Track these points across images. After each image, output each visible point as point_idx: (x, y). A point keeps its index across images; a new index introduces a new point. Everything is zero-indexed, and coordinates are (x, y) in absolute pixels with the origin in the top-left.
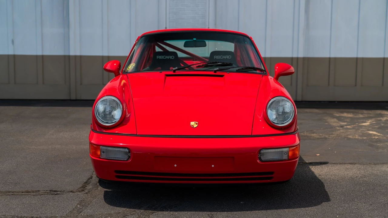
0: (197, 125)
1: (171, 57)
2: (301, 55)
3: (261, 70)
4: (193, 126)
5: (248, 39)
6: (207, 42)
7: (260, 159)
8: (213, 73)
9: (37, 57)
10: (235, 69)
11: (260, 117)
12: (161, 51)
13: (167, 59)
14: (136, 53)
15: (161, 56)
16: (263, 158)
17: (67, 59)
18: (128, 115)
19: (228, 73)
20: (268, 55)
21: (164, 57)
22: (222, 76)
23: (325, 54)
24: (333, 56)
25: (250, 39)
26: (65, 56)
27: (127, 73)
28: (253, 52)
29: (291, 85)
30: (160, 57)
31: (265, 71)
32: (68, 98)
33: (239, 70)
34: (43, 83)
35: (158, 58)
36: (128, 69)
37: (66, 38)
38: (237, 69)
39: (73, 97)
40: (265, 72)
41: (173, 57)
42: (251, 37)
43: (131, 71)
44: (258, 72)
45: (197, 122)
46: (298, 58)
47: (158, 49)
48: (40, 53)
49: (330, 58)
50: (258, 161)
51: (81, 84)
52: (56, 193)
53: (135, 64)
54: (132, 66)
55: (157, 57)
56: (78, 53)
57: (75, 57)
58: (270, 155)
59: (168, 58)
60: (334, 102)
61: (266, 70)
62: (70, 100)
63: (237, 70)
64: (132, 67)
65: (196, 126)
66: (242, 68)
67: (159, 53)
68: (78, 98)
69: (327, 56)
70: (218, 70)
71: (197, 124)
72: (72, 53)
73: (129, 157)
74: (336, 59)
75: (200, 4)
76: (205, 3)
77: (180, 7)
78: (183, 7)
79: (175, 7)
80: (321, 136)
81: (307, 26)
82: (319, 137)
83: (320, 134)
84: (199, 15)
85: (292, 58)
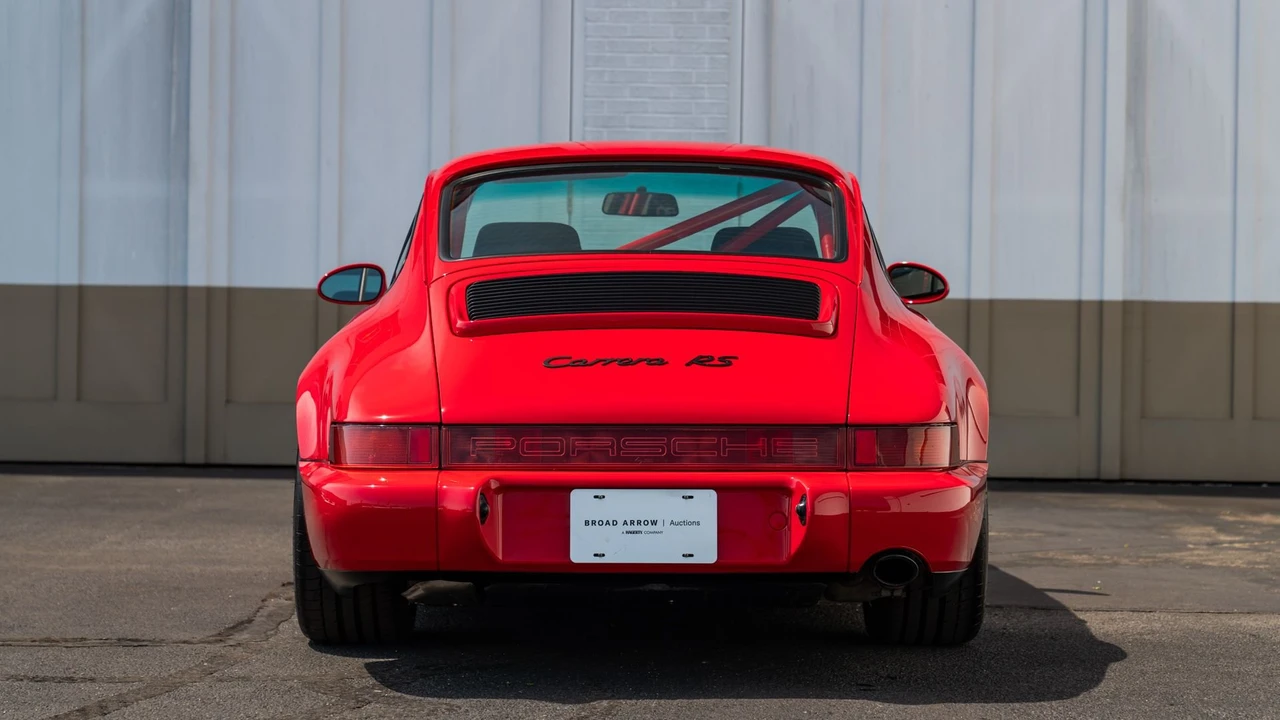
2: (1114, 292)
9: (58, 291)
17: (176, 301)
20: (980, 292)
23: (1219, 293)
24: (1243, 296)
26: (167, 290)
29: (1078, 412)
32: (175, 458)
34: (79, 399)
37: (175, 218)
39: (195, 455)
46: (1101, 305)
48: (69, 278)
51: (228, 401)
52: (136, 644)
56: (220, 281)
57: (209, 291)
60: (1259, 484)
62: (183, 465)
68: (217, 459)
69: (1223, 296)
72: (196, 279)
74: (1256, 307)
75: (706, 86)
76: (727, 83)
77: (628, 99)
78: (637, 97)
79: (605, 99)
80: (1102, 559)
81: (1139, 175)
82: (1093, 562)
83: (1105, 557)
84: (703, 128)
85: (1079, 304)
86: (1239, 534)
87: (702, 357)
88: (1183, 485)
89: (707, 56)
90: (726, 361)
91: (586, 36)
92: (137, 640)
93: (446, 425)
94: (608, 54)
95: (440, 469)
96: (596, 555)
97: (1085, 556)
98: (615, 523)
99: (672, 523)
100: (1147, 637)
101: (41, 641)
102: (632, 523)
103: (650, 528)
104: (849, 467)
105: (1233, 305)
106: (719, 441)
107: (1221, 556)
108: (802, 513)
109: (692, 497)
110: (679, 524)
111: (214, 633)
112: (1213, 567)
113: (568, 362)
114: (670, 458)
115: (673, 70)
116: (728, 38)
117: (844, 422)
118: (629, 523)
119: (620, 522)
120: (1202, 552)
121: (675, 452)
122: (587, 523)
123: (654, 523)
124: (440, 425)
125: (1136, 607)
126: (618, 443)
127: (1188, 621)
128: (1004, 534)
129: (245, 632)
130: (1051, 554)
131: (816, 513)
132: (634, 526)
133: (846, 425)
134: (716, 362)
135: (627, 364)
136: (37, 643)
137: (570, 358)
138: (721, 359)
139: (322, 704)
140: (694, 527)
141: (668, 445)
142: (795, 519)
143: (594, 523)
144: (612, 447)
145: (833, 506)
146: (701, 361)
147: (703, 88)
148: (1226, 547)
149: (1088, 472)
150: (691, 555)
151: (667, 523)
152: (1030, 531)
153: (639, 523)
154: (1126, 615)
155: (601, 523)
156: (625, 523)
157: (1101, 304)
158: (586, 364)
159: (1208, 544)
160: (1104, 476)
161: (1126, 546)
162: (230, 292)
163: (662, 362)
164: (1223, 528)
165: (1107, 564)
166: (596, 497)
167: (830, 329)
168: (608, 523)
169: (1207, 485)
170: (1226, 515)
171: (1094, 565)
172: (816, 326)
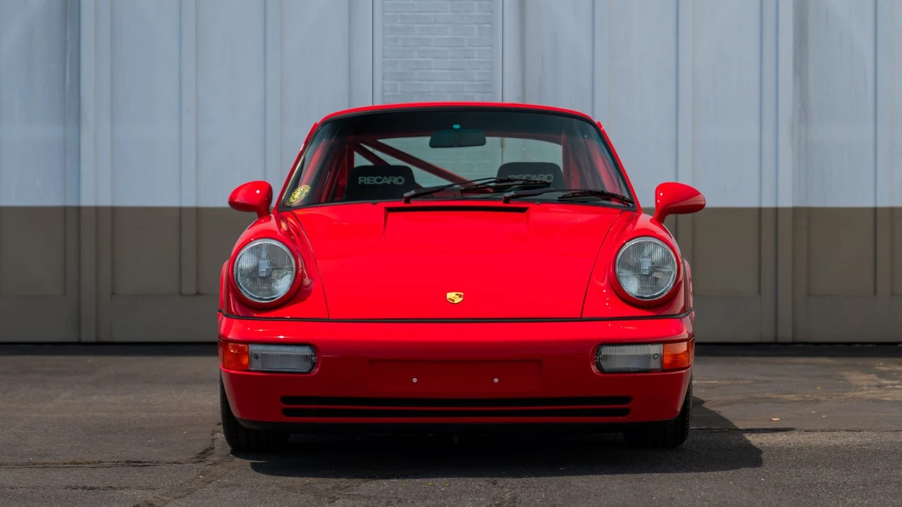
0: (461, 299)
1: (396, 180)
2: (786, 202)
3: (622, 199)
4: (453, 301)
5: (592, 128)
6: (488, 139)
7: (599, 366)
8: (501, 204)
10: (556, 196)
11: (603, 285)
12: (370, 164)
13: (385, 184)
14: (308, 167)
15: (368, 178)
16: (606, 366)
17: (72, 217)
18: (307, 281)
19: (538, 203)
21: (379, 180)
22: (523, 210)
23: (865, 200)
24: (883, 203)
25: (597, 127)
26: (65, 209)
27: (288, 209)
28: (603, 160)
29: (760, 292)
30: (367, 180)
31: (632, 203)
32: (73, 338)
33: (563, 197)
35: (362, 183)
36: (292, 200)
38: (561, 194)
39: (89, 335)
40: (630, 204)
41: (400, 180)
42: (599, 123)
43: (300, 204)
44: (614, 203)
45: (462, 294)
47: (360, 161)
49: (875, 210)
50: (594, 368)
51: (113, 294)
53: (309, 188)
54: (302, 193)
55: (360, 180)
56: (106, 201)
57: (97, 210)
58: (622, 357)
59: (389, 182)
60: (895, 344)
61: (634, 201)
62: (79, 343)
63: (559, 198)
64: (304, 195)
65: (458, 300)
66: (573, 194)
67: (364, 170)
68: (105, 338)
69: (869, 203)
70: (513, 197)
71: (460, 296)
72: (87, 200)
73: (314, 365)
74: (893, 211)
75: (475, 48)
76: (492, 46)
77: (416, 59)
78: (423, 57)
79: (398, 59)
80: (806, 398)
81: (803, 112)
82: (800, 399)
83: (807, 396)
84: (473, 81)
85: (760, 210)
86: (896, 379)
88: (840, 346)
89: (476, 26)
91: (384, 12)
92: (139, 462)
94: (401, 25)
97: (792, 396)
100: (867, 448)
101: (71, 463)
107: (892, 394)
111: (193, 456)
112: (889, 401)
115: (450, 36)
116: (492, 12)
120: (875, 391)
125: (849, 428)
127: (890, 437)
128: (723, 382)
129: (214, 455)
130: (767, 395)
136: (68, 465)
139: (305, 500)
147: (473, 50)
148: (889, 388)
149: (768, 337)
152: (741, 379)
154: (843, 433)
157: (776, 210)
159: (876, 386)
160: (780, 340)
161: (819, 388)
162: (114, 210)
164: (882, 375)
165: (810, 401)
169: (857, 345)
170: (880, 366)
171: (801, 401)
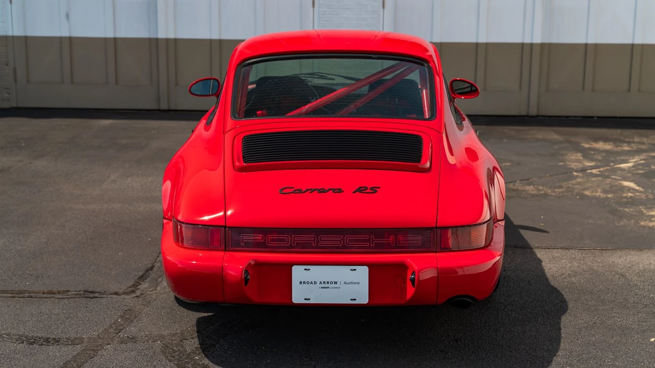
2: (537, 40)
9: (106, 40)
24: (591, 41)
26: (150, 40)
29: (520, 88)
32: (156, 107)
34: (117, 83)
37: (152, 9)
39: (164, 106)
46: (532, 45)
48: (110, 35)
51: (176, 85)
52: (91, 295)
56: (171, 36)
57: (167, 40)
60: (592, 117)
62: (160, 110)
68: (173, 107)
69: (582, 41)
72: (162, 35)
74: (596, 45)
80: (539, 190)
82: (536, 193)
83: (540, 188)
85: (523, 44)
87: (362, 188)
90: (374, 190)
93: (228, 227)
95: (225, 250)
96: (305, 299)
98: (315, 283)
99: (345, 283)
100: (573, 280)
101: (47, 293)
102: (324, 283)
103: (334, 285)
104: (438, 250)
105: (586, 45)
106: (370, 238)
107: (590, 185)
108: (413, 281)
109: (355, 270)
110: (348, 283)
112: (589, 197)
113: (292, 190)
114: (344, 247)
117: (435, 226)
118: (323, 283)
119: (318, 283)
120: (581, 180)
121: (347, 244)
122: (301, 283)
123: (336, 283)
124: (225, 227)
125: (563, 245)
126: (317, 239)
130: (517, 185)
131: (420, 279)
132: (325, 285)
133: (436, 228)
134: (369, 191)
135: (322, 192)
136: (45, 295)
137: (293, 188)
138: (372, 189)
140: (356, 285)
141: (343, 240)
142: (409, 284)
143: (304, 283)
144: (314, 241)
145: (428, 274)
146: (361, 190)
148: (590, 173)
149: (523, 112)
150: (355, 300)
151: (343, 283)
153: (328, 283)
154: (559, 253)
155: (308, 283)
156: (321, 283)
158: (301, 192)
159: (582, 171)
160: (530, 115)
162: (176, 41)
163: (341, 191)
164: (585, 154)
165: (542, 195)
166: (305, 269)
167: (428, 165)
168: (312, 283)
172: (420, 166)
